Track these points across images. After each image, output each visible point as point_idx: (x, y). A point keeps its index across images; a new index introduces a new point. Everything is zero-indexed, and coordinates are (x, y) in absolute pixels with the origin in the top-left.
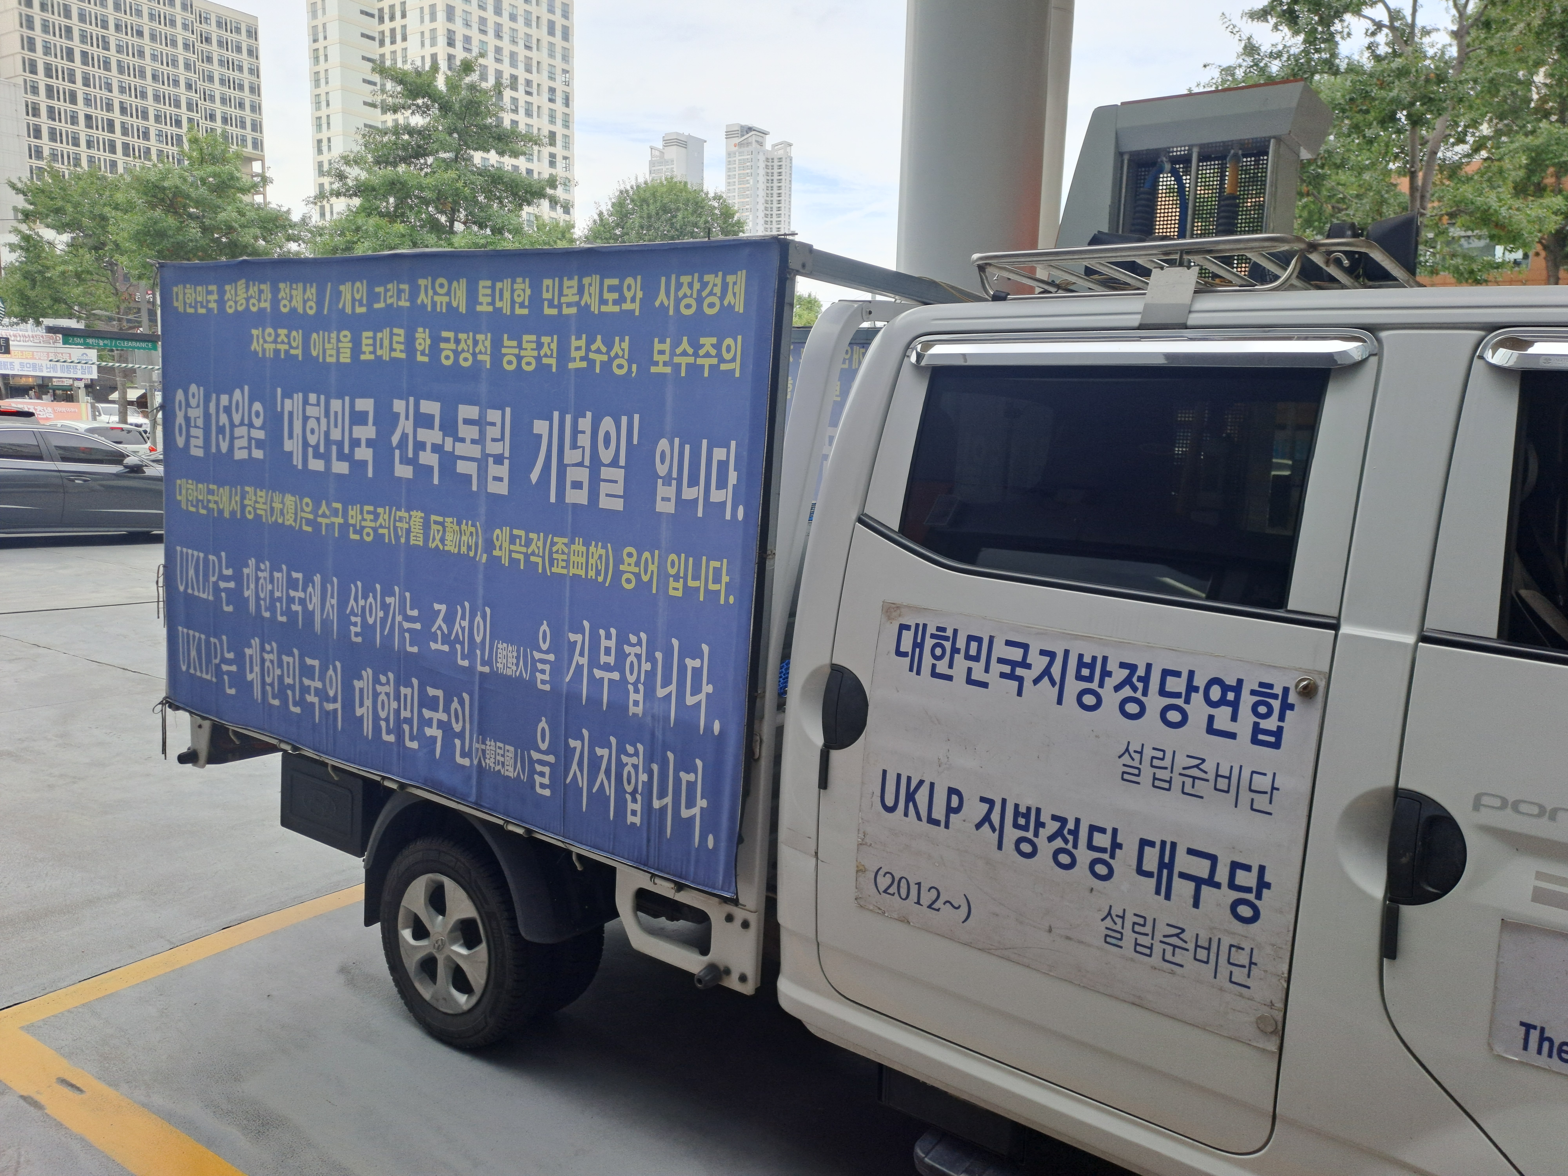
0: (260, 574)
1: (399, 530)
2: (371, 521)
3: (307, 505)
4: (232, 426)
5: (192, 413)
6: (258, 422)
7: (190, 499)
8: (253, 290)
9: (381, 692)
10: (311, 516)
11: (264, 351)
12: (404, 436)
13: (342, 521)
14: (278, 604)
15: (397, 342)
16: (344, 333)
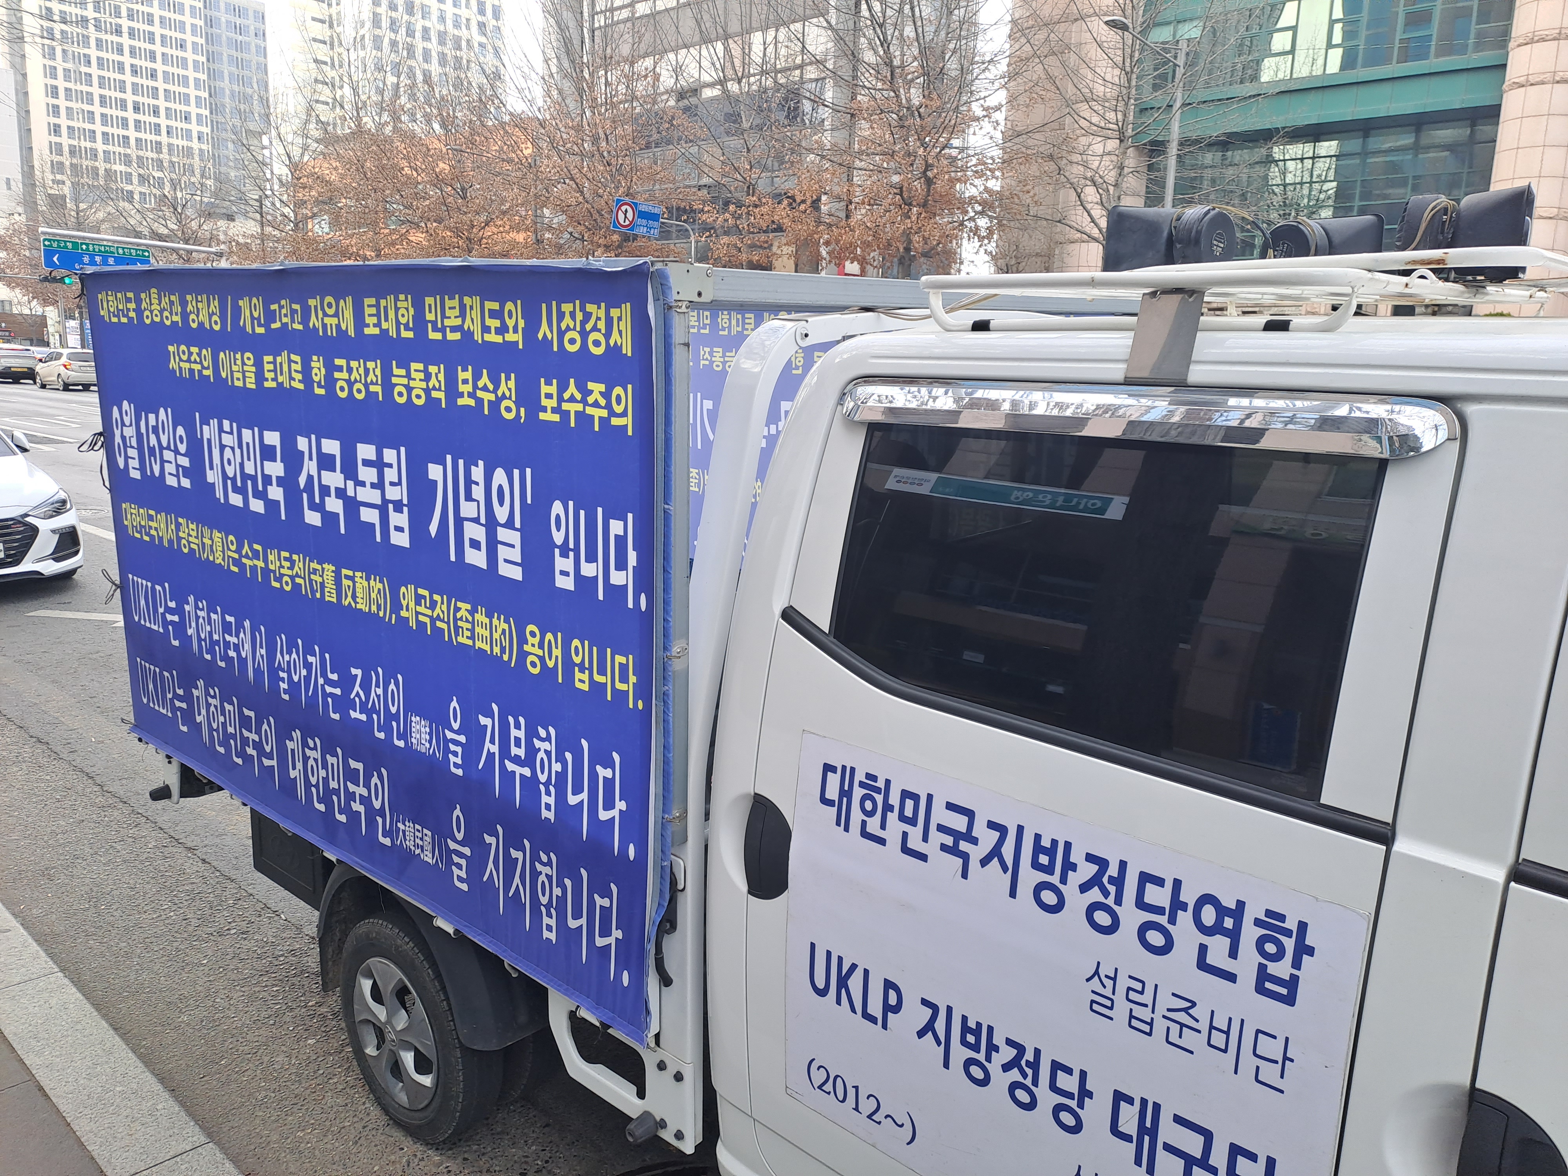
0: (199, 613)
1: (314, 582)
2: (288, 568)
3: (232, 543)
5: (127, 432)
6: (182, 448)
7: (135, 524)
8: (165, 301)
9: (309, 757)
10: (236, 556)
11: (180, 368)
12: (310, 478)
13: (263, 565)
14: (217, 648)
15: (296, 371)
16: (248, 355)
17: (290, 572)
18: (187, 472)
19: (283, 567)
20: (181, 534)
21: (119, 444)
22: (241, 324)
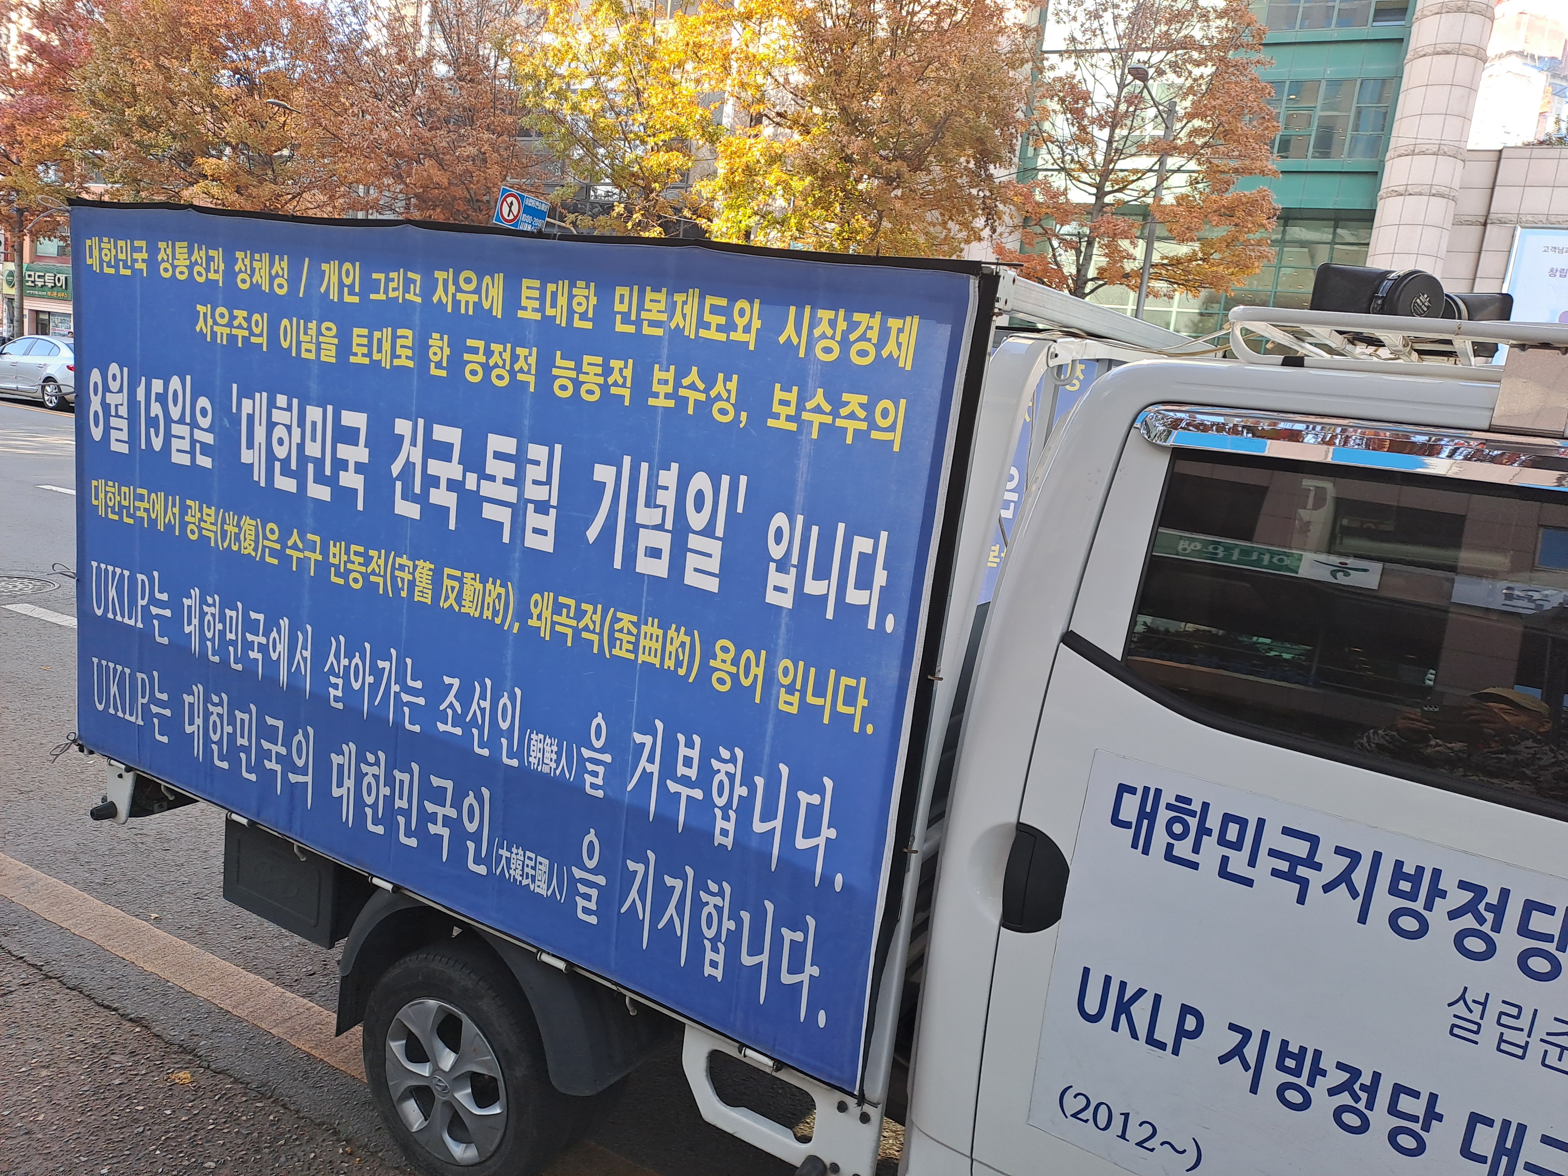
0: (206, 609)
1: (399, 579)
2: (360, 564)
3: (272, 531)
4: (168, 420)
5: (111, 399)
6: (205, 422)
7: (111, 504)
8: (199, 255)
9: (367, 773)
10: (278, 546)
11: (214, 334)
12: (409, 466)
13: (320, 558)
14: (231, 649)
15: (402, 346)
16: (327, 324)
17: (363, 569)
18: (206, 450)
19: (353, 563)
20: (187, 519)
21: (96, 413)
22: (323, 289)
